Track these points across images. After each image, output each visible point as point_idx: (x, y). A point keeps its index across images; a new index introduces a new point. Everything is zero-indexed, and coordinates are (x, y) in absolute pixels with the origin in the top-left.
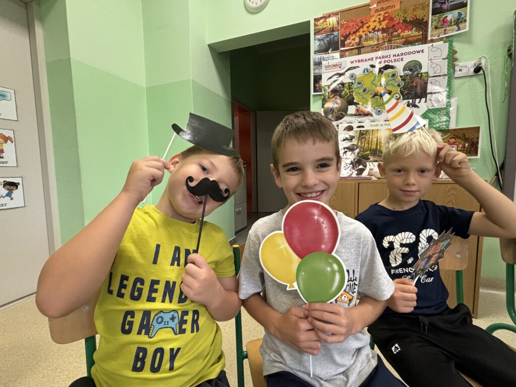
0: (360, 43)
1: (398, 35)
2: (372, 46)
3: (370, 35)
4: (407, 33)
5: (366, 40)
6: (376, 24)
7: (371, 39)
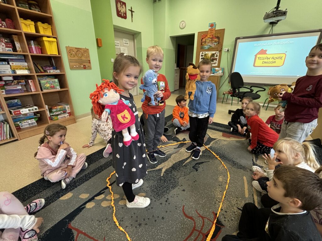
0: (205, 41)
1: (214, 40)
2: (208, 42)
3: (208, 39)
4: (215, 40)
5: (207, 40)
6: (209, 36)
7: (208, 40)
